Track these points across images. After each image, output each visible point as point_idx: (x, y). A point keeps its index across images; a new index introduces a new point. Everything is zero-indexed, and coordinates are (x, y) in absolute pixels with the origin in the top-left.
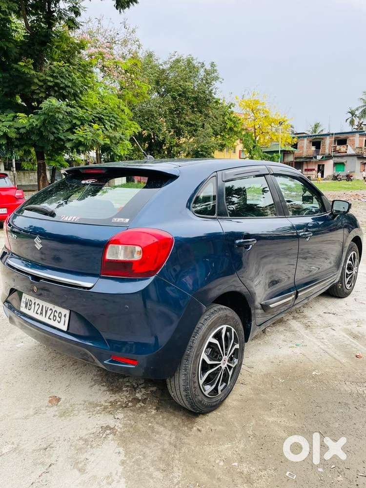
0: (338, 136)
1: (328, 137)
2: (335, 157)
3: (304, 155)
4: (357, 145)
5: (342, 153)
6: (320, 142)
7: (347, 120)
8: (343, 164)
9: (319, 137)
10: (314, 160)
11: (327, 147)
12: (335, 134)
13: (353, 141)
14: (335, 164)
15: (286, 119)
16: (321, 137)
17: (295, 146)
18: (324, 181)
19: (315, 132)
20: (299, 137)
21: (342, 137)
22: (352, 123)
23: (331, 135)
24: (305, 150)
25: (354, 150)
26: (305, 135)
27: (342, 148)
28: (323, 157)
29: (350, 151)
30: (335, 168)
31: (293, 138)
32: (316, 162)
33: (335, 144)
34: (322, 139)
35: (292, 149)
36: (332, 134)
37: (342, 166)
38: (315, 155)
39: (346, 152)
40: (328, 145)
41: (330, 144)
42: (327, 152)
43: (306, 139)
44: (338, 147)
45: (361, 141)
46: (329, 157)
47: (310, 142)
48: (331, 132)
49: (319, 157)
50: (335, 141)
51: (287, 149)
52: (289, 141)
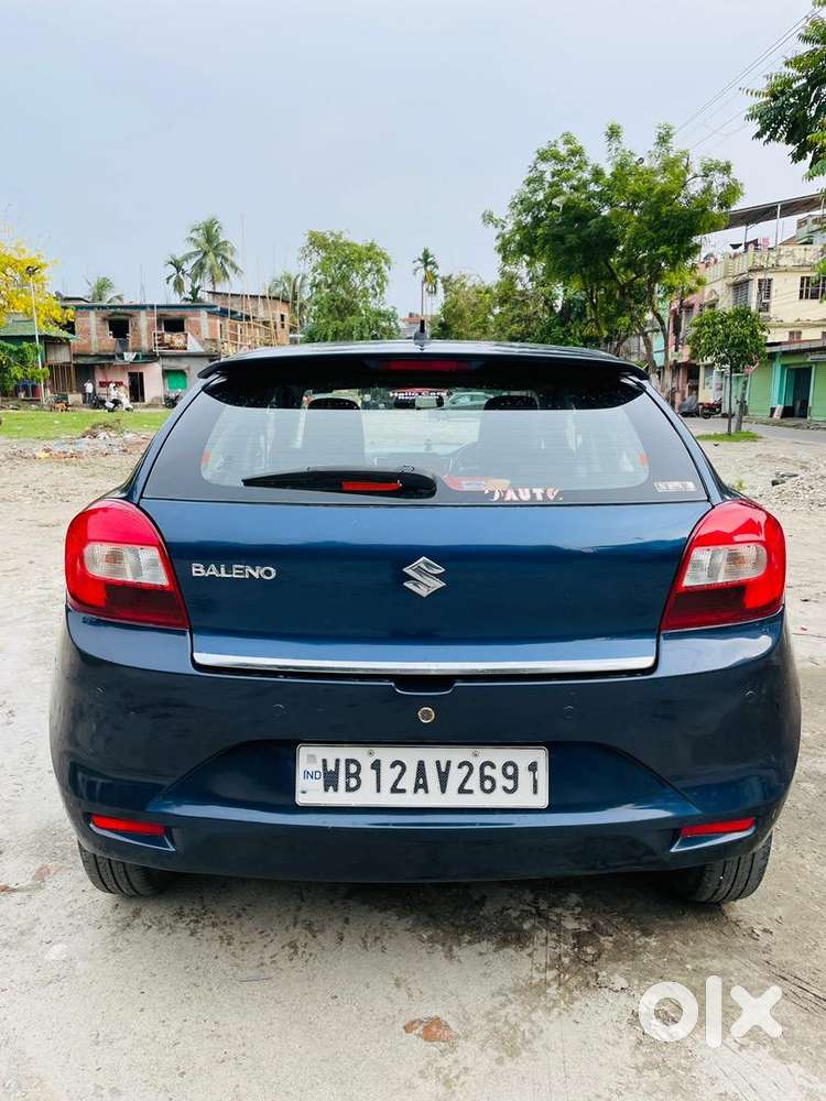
0: (165, 311)
1: (143, 313)
2: (164, 356)
3: (94, 349)
4: (206, 334)
5: (177, 348)
6: (127, 322)
7: (168, 279)
8: (181, 373)
9: (123, 311)
10: (118, 362)
11: (144, 334)
12: (158, 307)
13: (197, 325)
14: (166, 373)
15: (42, 261)
16: (128, 311)
17: (70, 327)
18: (148, 410)
19: (100, 300)
20: (77, 307)
21: (174, 314)
22: (178, 285)
23: (149, 309)
24: (94, 338)
25: (202, 343)
26: (83, 303)
27: (177, 339)
28: (137, 357)
29: (194, 346)
30: (167, 381)
31: (65, 308)
32: (123, 368)
33: (160, 328)
34: (131, 315)
35: (65, 334)
36: (152, 307)
37: (180, 378)
38: (119, 350)
39: (186, 349)
40: (144, 330)
41: (150, 327)
42: (145, 345)
43: (92, 313)
44: (167, 337)
45: (212, 327)
46: (151, 357)
47: (104, 319)
48: (149, 302)
49: (129, 357)
50: (159, 322)
51: (53, 334)
52: (57, 314)
